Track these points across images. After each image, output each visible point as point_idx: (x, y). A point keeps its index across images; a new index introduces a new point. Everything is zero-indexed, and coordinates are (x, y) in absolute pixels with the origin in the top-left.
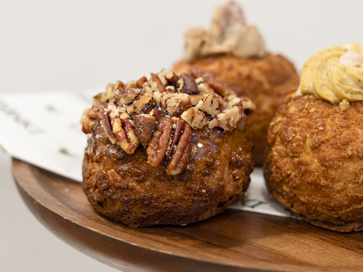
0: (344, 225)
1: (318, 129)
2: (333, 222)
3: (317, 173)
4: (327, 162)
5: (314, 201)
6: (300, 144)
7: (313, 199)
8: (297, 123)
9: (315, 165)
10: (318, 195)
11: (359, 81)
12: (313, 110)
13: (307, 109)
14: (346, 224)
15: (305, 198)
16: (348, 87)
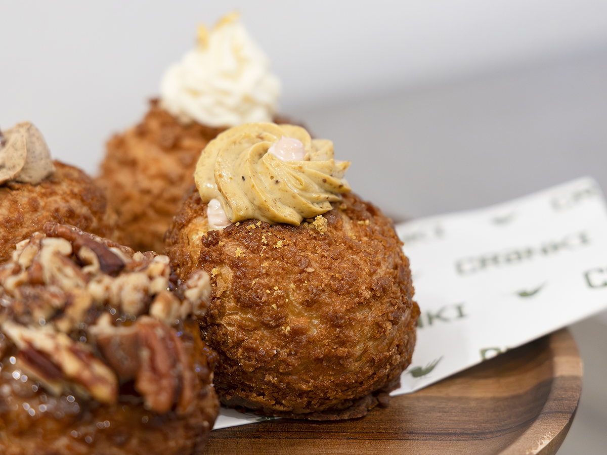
0: (352, 406)
1: (306, 272)
2: (340, 407)
3: (328, 341)
4: (342, 318)
5: (325, 384)
6: (285, 302)
7: (323, 381)
8: (264, 271)
9: (316, 329)
10: (331, 373)
11: (325, 181)
12: (280, 244)
13: (267, 245)
14: (354, 403)
15: (310, 384)
16: (314, 195)
